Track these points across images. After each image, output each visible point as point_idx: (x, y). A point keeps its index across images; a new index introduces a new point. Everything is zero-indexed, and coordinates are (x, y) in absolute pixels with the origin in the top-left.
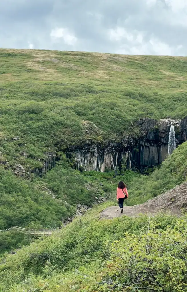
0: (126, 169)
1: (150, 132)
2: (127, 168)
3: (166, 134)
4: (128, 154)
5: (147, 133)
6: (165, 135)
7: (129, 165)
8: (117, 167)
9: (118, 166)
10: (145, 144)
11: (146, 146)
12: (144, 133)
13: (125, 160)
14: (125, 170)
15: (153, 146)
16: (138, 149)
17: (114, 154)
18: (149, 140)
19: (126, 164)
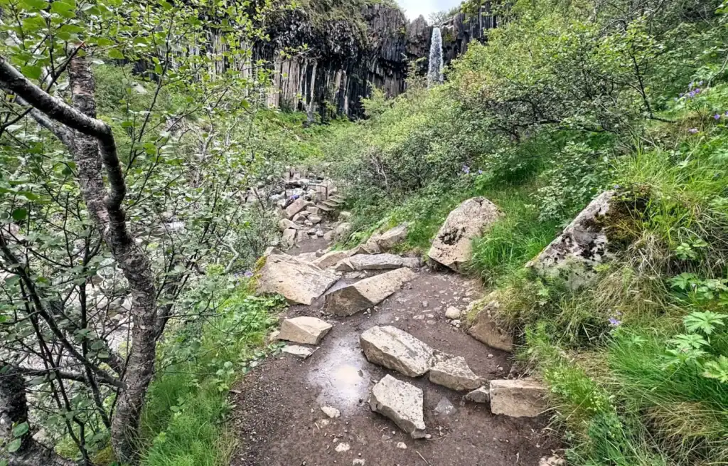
0: (337, 115)
1: (388, 42)
2: (338, 113)
3: (422, 49)
4: (342, 79)
5: (382, 43)
6: (419, 49)
7: (343, 106)
8: (313, 104)
9: (316, 103)
10: (375, 69)
11: (377, 76)
12: (376, 43)
13: (335, 92)
14: (334, 117)
15: (392, 76)
16: (362, 79)
17: (305, 67)
18: (385, 61)
19: (337, 103)
